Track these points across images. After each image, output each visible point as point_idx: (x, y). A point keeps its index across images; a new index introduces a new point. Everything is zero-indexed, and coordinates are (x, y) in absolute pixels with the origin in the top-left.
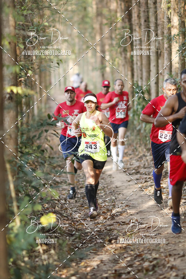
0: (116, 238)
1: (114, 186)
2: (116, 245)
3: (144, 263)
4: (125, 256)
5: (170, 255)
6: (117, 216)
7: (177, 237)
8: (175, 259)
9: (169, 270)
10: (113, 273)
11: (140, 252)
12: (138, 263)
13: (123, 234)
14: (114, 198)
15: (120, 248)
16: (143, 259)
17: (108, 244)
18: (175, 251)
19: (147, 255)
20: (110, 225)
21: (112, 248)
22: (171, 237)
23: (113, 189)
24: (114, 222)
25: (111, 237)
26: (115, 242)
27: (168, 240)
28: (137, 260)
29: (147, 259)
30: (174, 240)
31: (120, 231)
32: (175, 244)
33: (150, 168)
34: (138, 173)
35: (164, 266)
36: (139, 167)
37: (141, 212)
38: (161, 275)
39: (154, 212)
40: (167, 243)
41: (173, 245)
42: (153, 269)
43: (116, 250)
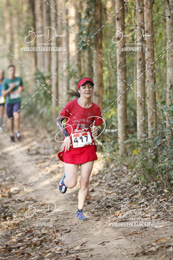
0: (11, 215)
1: (14, 166)
2: (10, 222)
3: (33, 238)
4: (17, 232)
5: (58, 231)
6: (14, 194)
7: (66, 214)
8: (61, 235)
9: (55, 244)
10: (4, 248)
11: (31, 228)
12: (28, 238)
13: (17, 211)
14: (13, 177)
15: (14, 224)
16: (32, 235)
17: (3, 220)
18: (63, 226)
19: (37, 231)
20: (7, 203)
21: (6, 224)
22: (62, 214)
23: (14, 169)
24: (11, 200)
25: (7, 214)
26: (9, 219)
27: (58, 217)
28: (27, 236)
29: (37, 235)
30: (63, 217)
31: (16, 208)
32: (64, 220)
33: (49, 149)
34: (38, 153)
35: (51, 241)
36: (39, 148)
37: (36, 190)
38: (47, 250)
39: (49, 190)
40: (56, 220)
41: (62, 221)
42: (41, 244)
43: (9, 226)
